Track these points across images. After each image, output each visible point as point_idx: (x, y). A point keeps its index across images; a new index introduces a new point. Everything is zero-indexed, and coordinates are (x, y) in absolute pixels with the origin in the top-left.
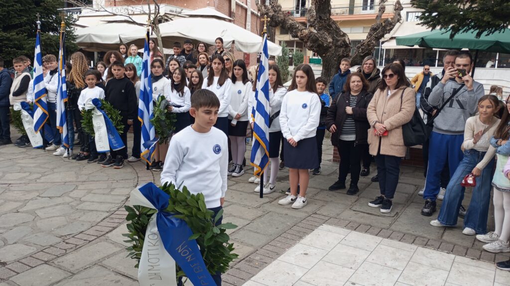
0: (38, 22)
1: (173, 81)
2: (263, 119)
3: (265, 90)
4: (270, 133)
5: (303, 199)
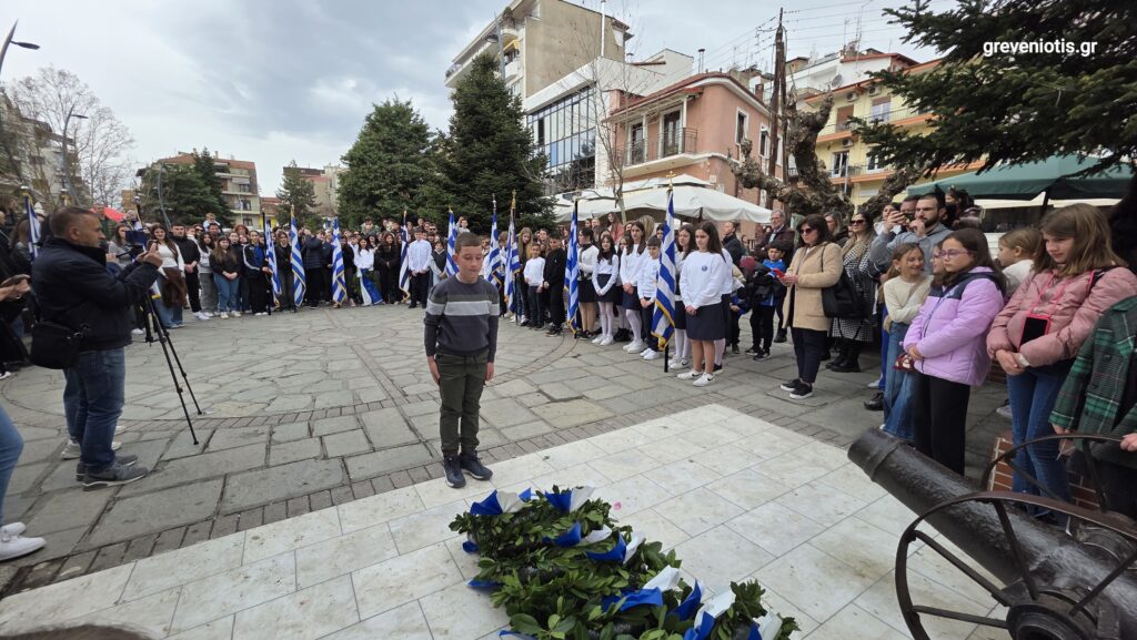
0: (494, 201)
1: (601, 250)
2: (667, 285)
3: (670, 253)
4: (676, 302)
5: (709, 376)
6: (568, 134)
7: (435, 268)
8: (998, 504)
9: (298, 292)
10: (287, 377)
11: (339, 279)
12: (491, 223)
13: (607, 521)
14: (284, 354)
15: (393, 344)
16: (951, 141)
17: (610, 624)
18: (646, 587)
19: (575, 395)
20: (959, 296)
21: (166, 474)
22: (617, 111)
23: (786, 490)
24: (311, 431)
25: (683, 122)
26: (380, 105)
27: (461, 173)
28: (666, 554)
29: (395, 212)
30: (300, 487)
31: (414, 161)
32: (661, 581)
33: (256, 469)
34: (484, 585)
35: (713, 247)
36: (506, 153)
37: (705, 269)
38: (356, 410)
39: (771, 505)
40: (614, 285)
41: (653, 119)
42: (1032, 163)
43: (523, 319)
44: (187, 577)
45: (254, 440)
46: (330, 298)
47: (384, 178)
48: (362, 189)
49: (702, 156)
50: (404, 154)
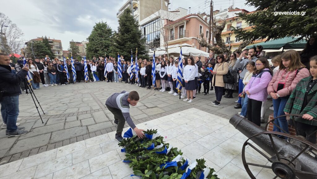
0: (132, 51)
1: (162, 65)
2: (180, 74)
4: (183, 79)
6: (152, 32)
7: (114, 71)
8: (270, 135)
9: (75, 78)
10: (71, 103)
11: (87, 74)
12: (131, 57)
13: (162, 142)
14: (70, 96)
15: (102, 93)
16: (258, 33)
17: (162, 172)
18: (173, 161)
19: (154, 106)
20: (260, 77)
21: (34, 132)
22: (166, 25)
23: (212, 131)
24: (77, 118)
25: (185, 28)
26: (98, 23)
27: (121, 43)
28: (178, 151)
30: (74, 135)
31: (108, 40)
32: (177, 159)
33: (61, 130)
34: (127, 161)
35: (193, 64)
36: (134, 37)
37: (190, 70)
38: (91, 112)
39: (208, 136)
40: (166, 75)
41: (176, 27)
42: (280, 39)
43: (140, 85)
44: (39, 162)
45: (61, 121)
46: (84, 79)
47: (99, 45)
48: (93, 48)
49: (190, 38)
50: (105, 38)
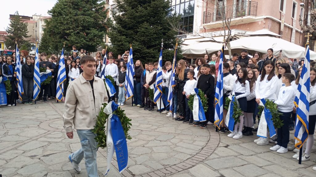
0: (162, 43)
1: (238, 77)
3: (307, 85)
10: (47, 155)
27: (129, 24)
29: (77, 43)
31: (89, 15)
36: (156, 13)
47: (72, 24)
48: (59, 29)
49: (260, 18)
50: (84, 11)
